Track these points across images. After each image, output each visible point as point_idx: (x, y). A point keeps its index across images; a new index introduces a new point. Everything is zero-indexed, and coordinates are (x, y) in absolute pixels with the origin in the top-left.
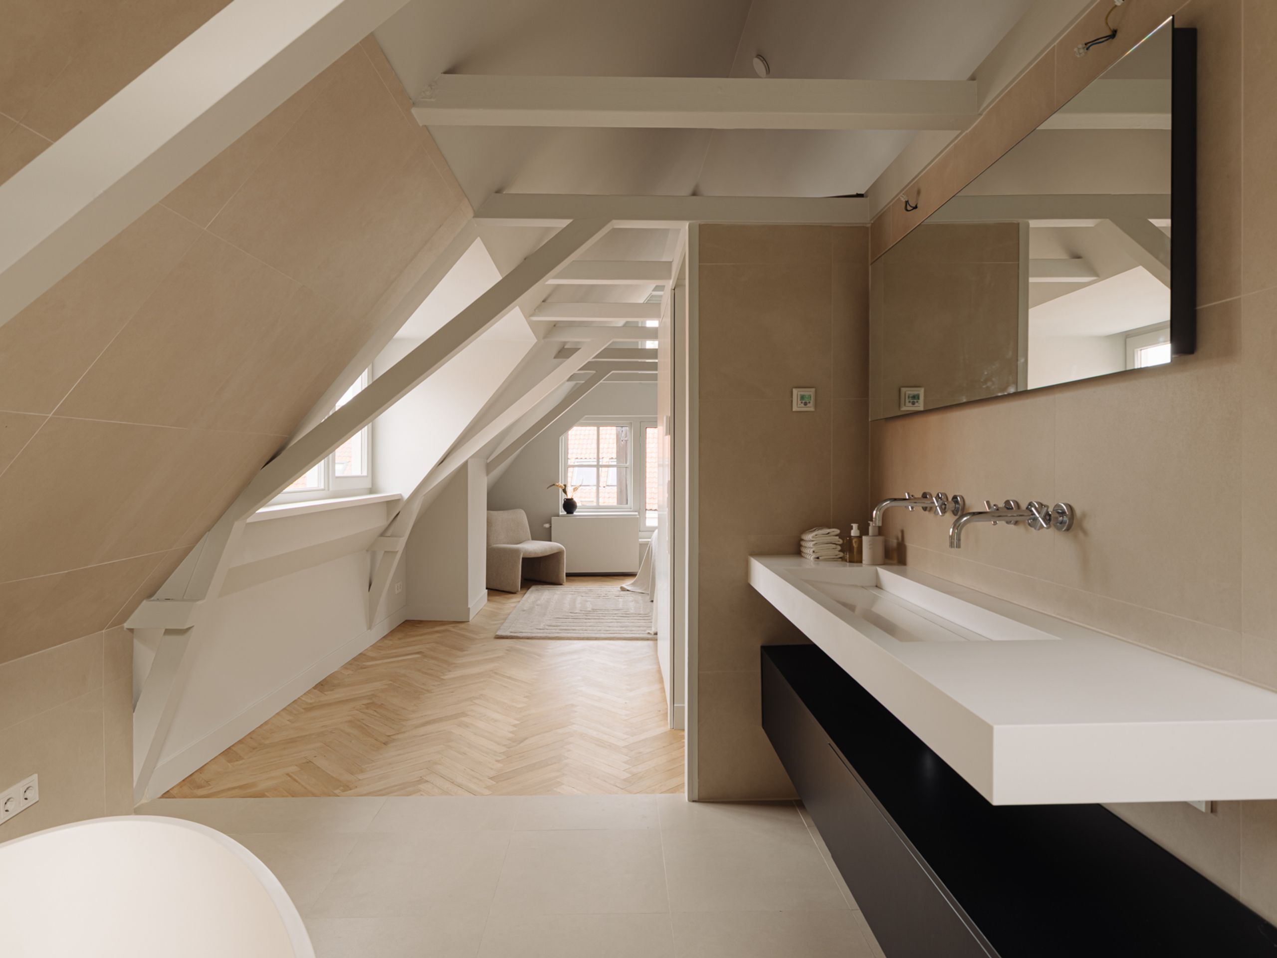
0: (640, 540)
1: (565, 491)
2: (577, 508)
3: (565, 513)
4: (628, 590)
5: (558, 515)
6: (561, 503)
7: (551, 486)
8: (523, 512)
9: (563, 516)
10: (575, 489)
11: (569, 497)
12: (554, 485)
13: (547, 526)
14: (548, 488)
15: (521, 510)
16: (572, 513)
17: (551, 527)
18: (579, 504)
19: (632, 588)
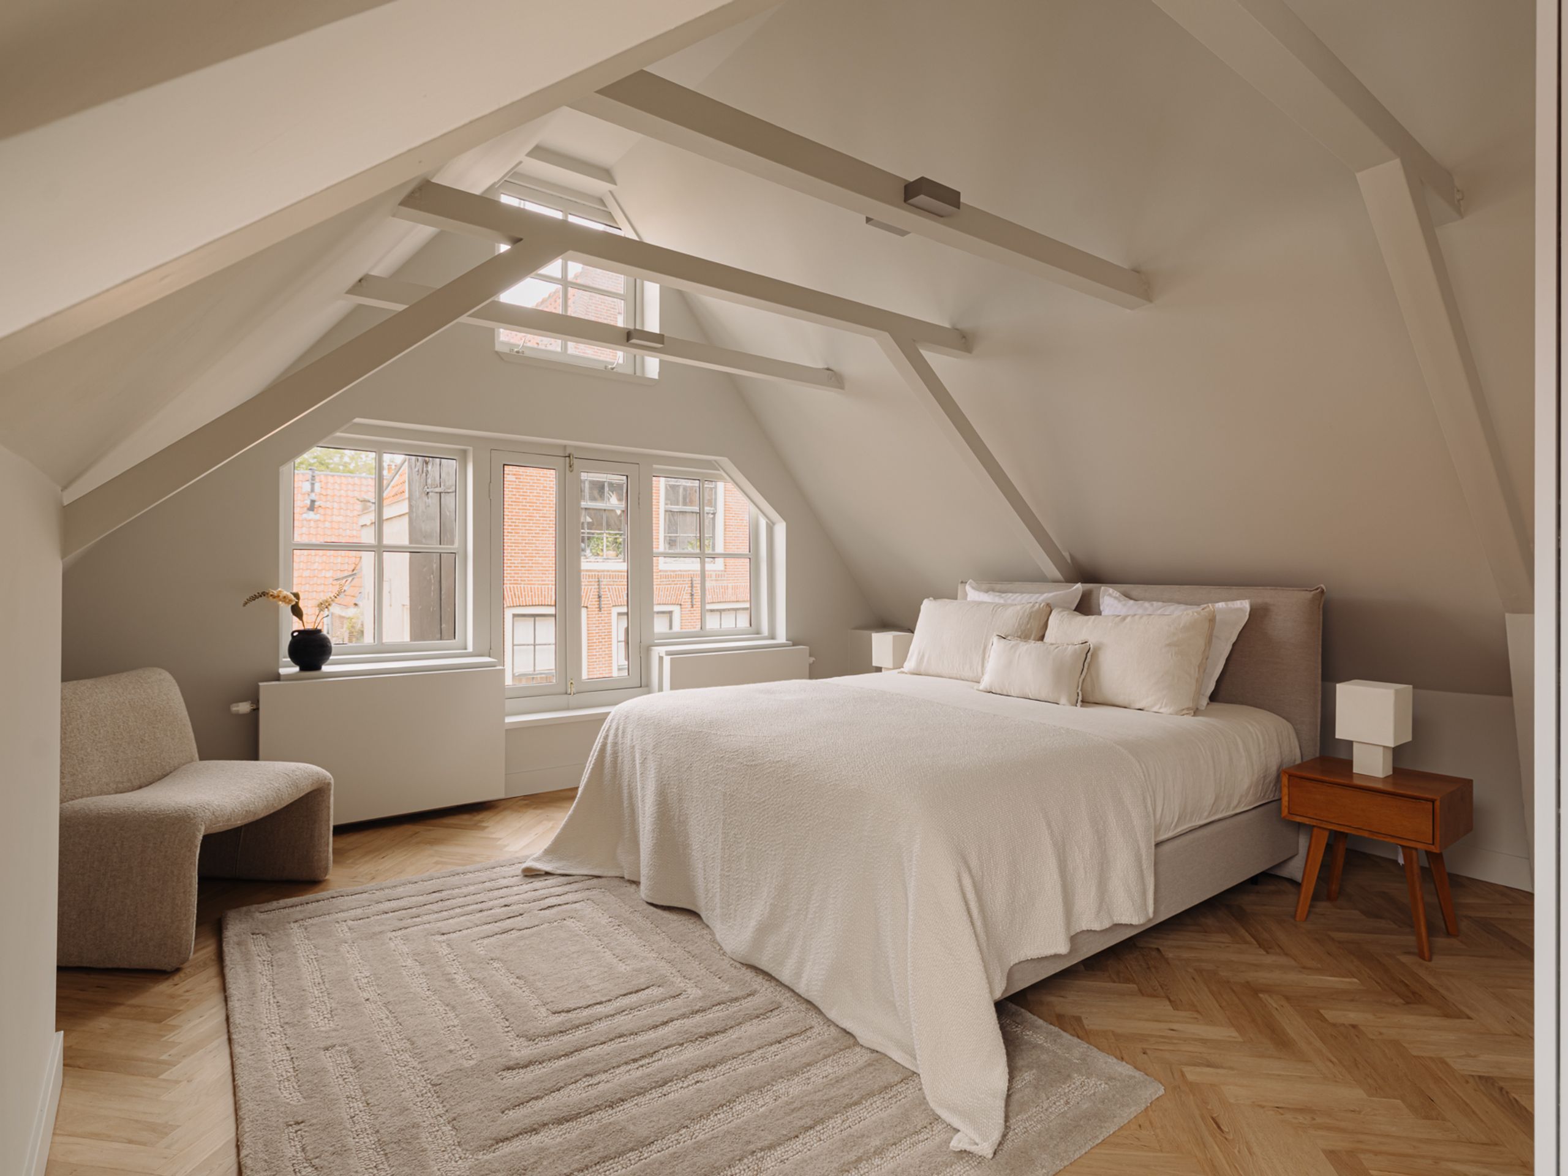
0: (508, 720)
1: (297, 611)
2: (333, 651)
3: (297, 669)
4: (547, 874)
5: (278, 677)
6: (286, 641)
7: (254, 598)
8: (167, 675)
9: (290, 678)
10: (324, 606)
11: (309, 622)
12: (264, 594)
13: (244, 707)
14: (246, 603)
15: (160, 670)
16: (319, 668)
17: (256, 710)
18: (333, 641)
19: (556, 865)
